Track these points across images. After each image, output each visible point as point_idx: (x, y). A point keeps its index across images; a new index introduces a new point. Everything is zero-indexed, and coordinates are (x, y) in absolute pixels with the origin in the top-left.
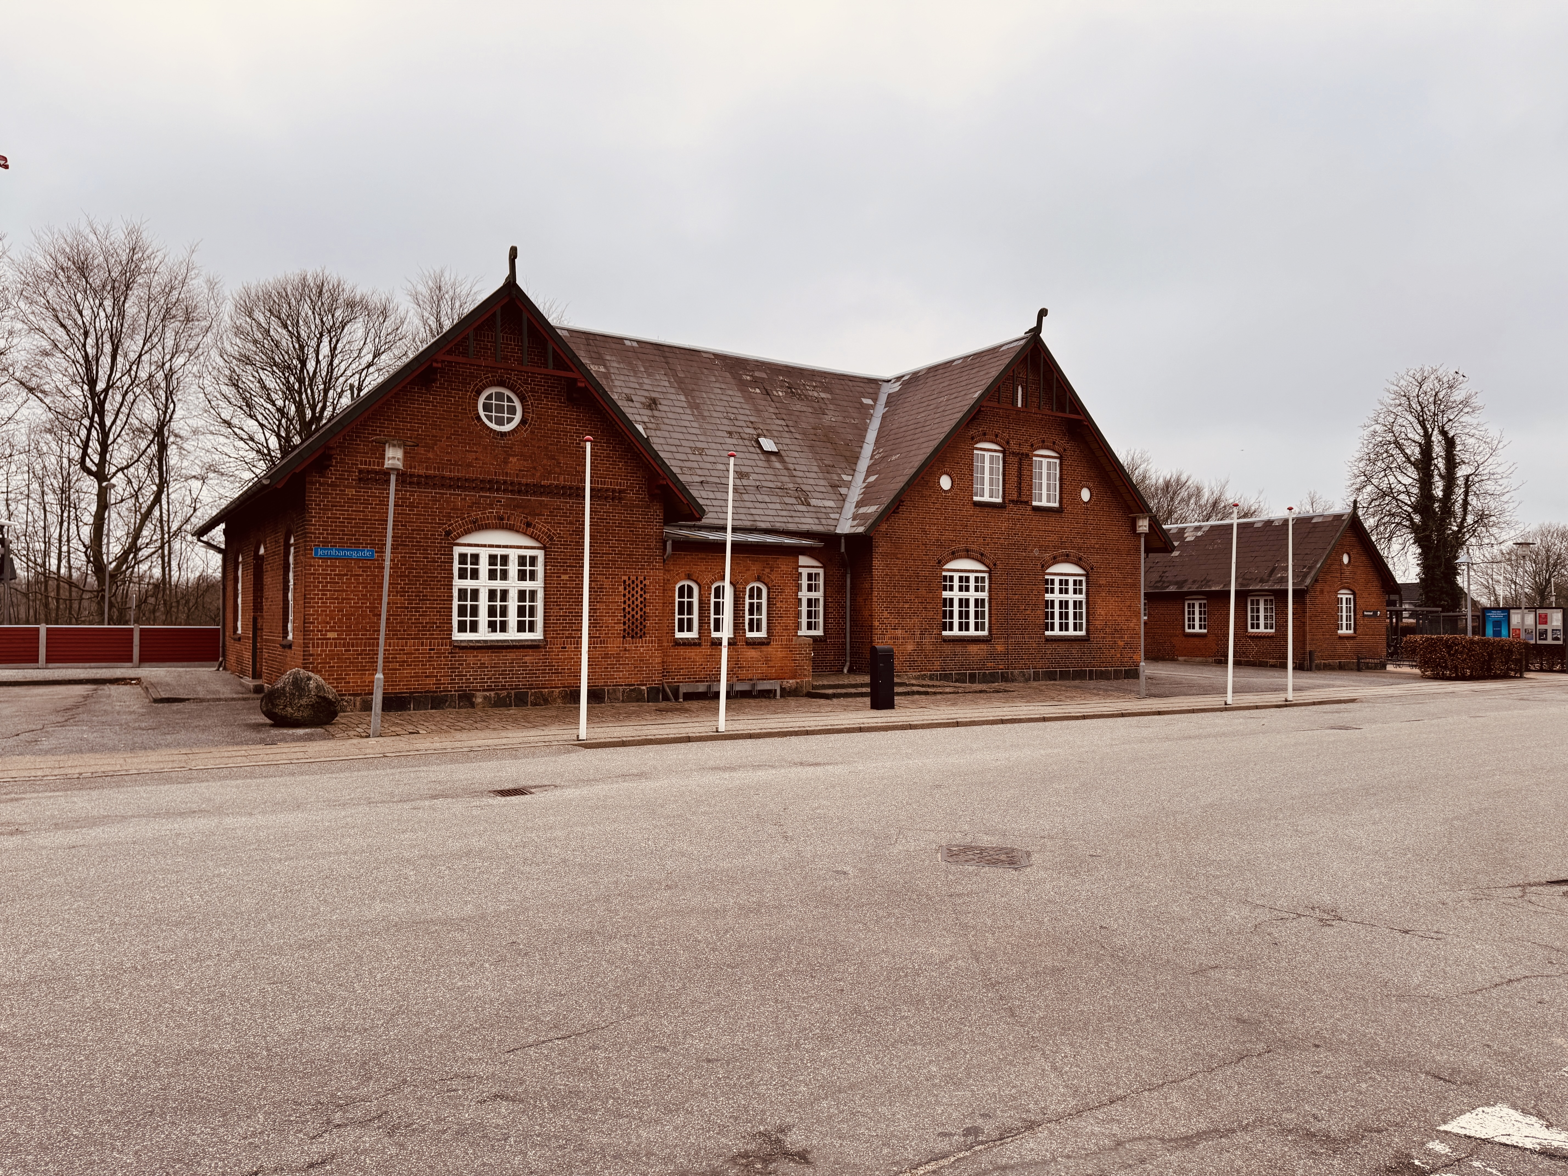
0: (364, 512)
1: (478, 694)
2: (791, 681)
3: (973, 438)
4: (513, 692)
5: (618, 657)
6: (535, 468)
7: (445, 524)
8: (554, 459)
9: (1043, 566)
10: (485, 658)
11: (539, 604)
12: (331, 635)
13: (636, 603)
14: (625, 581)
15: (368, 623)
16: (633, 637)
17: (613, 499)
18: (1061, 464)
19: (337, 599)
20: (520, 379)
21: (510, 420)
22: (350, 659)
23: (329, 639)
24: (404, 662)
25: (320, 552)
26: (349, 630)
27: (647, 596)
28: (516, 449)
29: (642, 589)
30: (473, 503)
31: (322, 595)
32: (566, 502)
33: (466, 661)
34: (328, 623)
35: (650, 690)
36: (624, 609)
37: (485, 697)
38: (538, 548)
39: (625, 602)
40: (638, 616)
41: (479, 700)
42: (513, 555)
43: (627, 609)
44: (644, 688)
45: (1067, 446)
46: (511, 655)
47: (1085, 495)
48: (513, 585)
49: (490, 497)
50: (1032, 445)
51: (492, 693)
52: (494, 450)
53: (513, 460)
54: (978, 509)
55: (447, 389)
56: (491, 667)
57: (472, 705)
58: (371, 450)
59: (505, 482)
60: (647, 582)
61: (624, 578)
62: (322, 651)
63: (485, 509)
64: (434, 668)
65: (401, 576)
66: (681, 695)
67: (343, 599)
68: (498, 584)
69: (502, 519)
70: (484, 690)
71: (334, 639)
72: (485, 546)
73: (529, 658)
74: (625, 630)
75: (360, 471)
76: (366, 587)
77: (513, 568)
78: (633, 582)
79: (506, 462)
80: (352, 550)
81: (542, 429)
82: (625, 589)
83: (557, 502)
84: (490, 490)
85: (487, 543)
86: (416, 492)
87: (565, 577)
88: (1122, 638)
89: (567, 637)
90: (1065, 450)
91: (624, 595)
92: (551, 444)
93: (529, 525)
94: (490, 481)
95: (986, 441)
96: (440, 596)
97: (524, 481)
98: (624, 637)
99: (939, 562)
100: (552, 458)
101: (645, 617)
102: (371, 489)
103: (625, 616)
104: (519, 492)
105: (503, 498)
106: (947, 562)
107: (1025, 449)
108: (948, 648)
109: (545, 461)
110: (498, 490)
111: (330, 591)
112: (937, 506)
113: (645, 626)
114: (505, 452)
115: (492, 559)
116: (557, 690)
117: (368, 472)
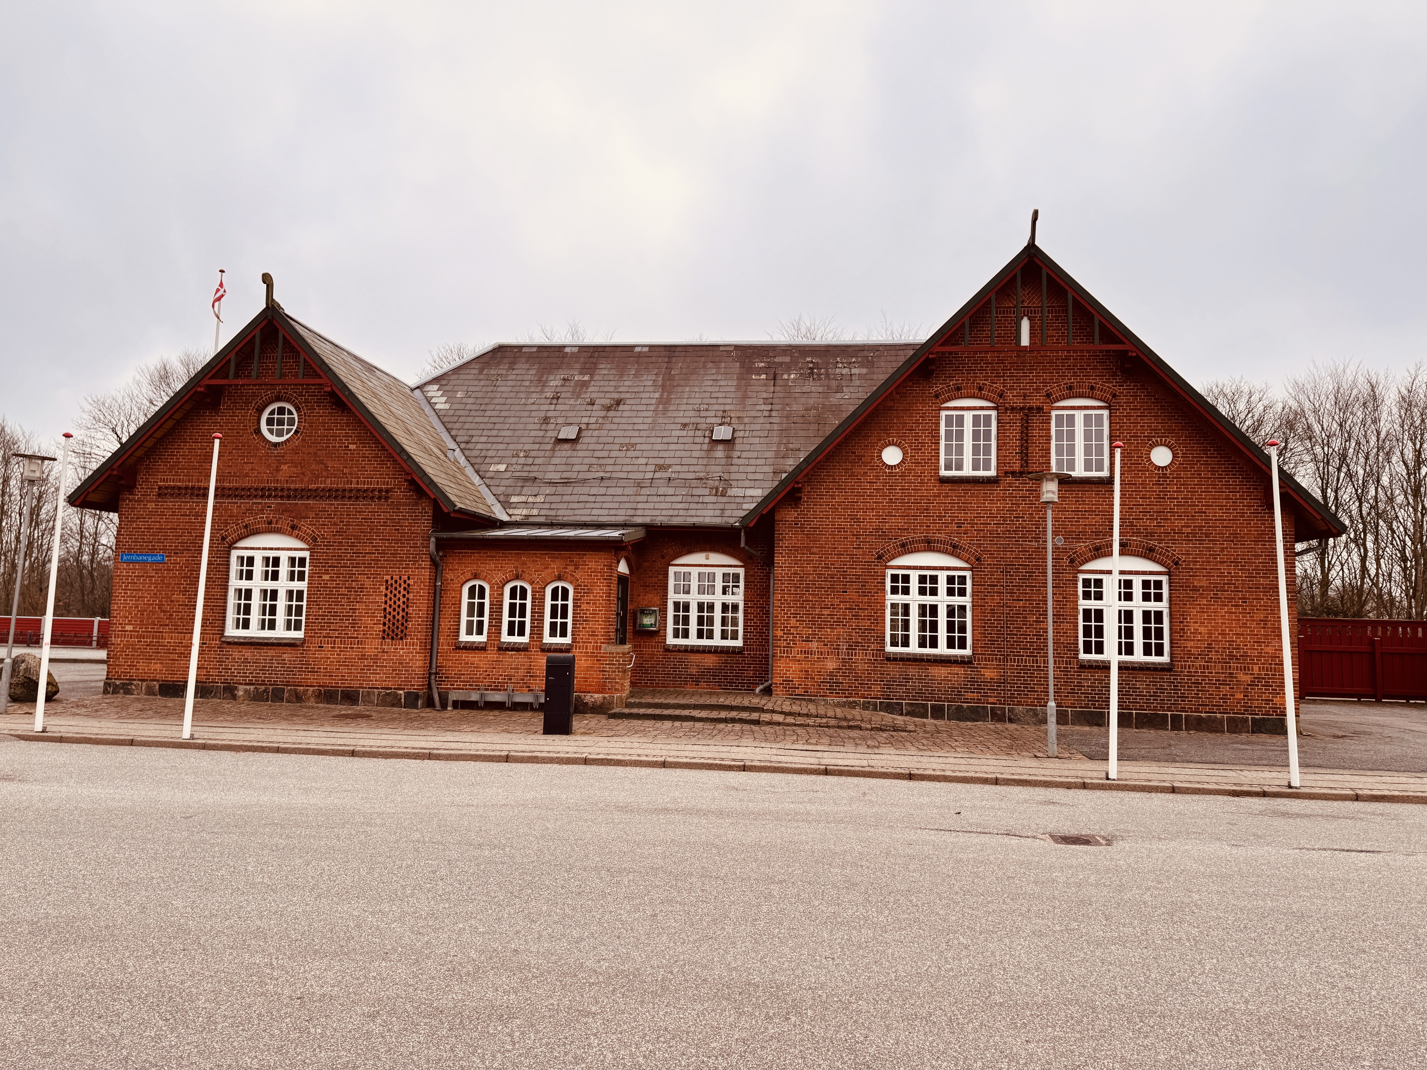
0: (159, 522)
1: (241, 687)
2: (596, 696)
3: (937, 396)
4: (271, 687)
5: (376, 659)
6: (303, 474)
7: (222, 530)
8: (323, 463)
9: (1072, 561)
10: (248, 653)
12: (129, 628)
13: (398, 603)
14: (387, 581)
15: (156, 618)
16: (393, 638)
17: (380, 498)
18: (1112, 416)
19: (135, 597)
20: (296, 392)
21: (287, 431)
22: (140, 649)
23: (127, 631)
24: (181, 653)
25: (125, 558)
26: (142, 624)
27: (411, 596)
28: (288, 458)
29: (405, 589)
30: (247, 510)
31: (125, 593)
32: (332, 504)
33: (232, 655)
34: (127, 617)
35: (408, 695)
36: (385, 609)
37: (246, 691)
38: (307, 550)
39: (386, 602)
40: (400, 617)
41: (241, 693)
42: (284, 557)
43: (388, 609)
44: (401, 692)
45: (1118, 390)
46: (271, 652)
47: (1161, 456)
48: (283, 585)
49: (261, 503)
50: (1048, 396)
51: (252, 687)
52: (268, 460)
53: (284, 467)
54: (947, 487)
55: (232, 409)
56: (253, 663)
57: (234, 697)
58: (169, 469)
59: (276, 489)
60: (411, 582)
61: (388, 577)
62: (121, 641)
63: (257, 514)
64: (205, 661)
65: (184, 577)
66: (450, 703)
67: (139, 597)
69: (270, 523)
70: (246, 684)
71: (130, 631)
72: (259, 549)
73: (288, 656)
74: (384, 631)
75: (160, 488)
76: (157, 587)
77: (283, 569)
78: (396, 582)
79: (278, 470)
80: (148, 555)
81: (312, 436)
82: (387, 589)
83: (323, 504)
84: (262, 497)
85: (261, 546)
86: (200, 502)
87: (326, 577)
88: (1246, 668)
89: (324, 637)
90: (1114, 396)
91: (386, 595)
92: (320, 450)
93: (293, 527)
94: (263, 489)
95: (961, 397)
96: (214, 595)
97: (292, 486)
98: (383, 638)
99: (880, 557)
100: (321, 462)
101: (406, 618)
102: (166, 502)
103: (385, 617)
104: (289, 497)
105: (273, 503)
106: (897, 557)
107: (1035, 402)
108: (894, 670)
109: (313, 467)
110: (269, 496)
111: (130, 590)
112: (879, 485)
113: (406, 628)
114: (277, 460)
115: (266, 561)
116: (311, 689)
117: (167, 488)
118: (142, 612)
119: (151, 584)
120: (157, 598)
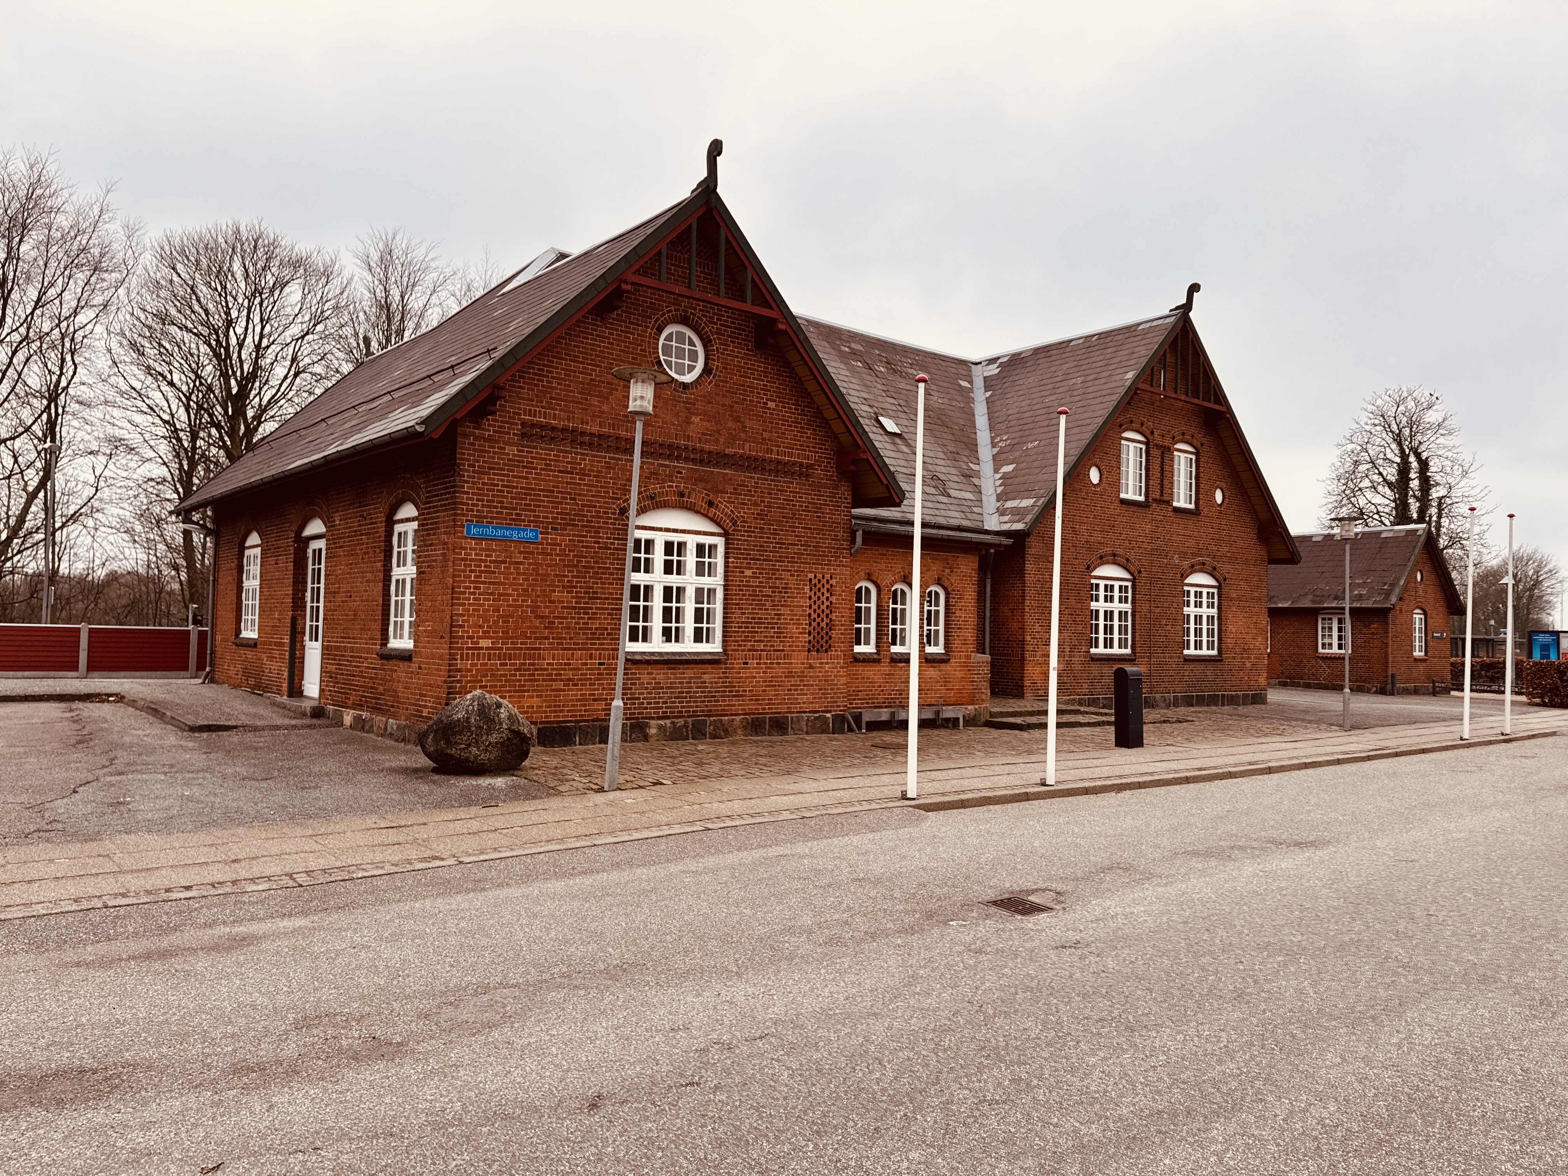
0: (527, 478)
1: (653, 722)
2: (970, 707)
3: (1121, 426)
4: (690, 720)
5: (802, 676)
6: (718, 432)
7: (619, 499)
8: (739, 421)
9: (1182, 575)
10: (660, 675)
11: (718, 606)
12: (484, 643)
13: (822, 607)
14: (810, 580)
15: (529, 627)
16: (818, 651)
17: (800, 475)
18: (1197, 461)
19: (492, 594)
20: (706, 316)
21: (691, 369)
22: (505, 675)
23: (482, 648)
24: (569, 680)
25: (474, 531)
26: (506, 636)
27: (833, 599)
28: (699, 406)
29: (828, 590)
30: (651, 473)
31: (475, 588)
32: (751, 477)
33: (639, 679)
34: (480, 627)
35: (835, 717)
36: (810, 615)
37: (660, 727)
38: (719, 535)
39: (810, 607)
40: (823, 624)
41: (653, 731)
42: (692, 541)
43: (814, 616)
44: (829, 715)
45: (1204, 440)
46: (689, 673)
47: (1219, 497)
48: (690, 581)
49: (668, 466)
50: (1174, 438)
51: (668, 722)
52: (675, 406)
53: (696, 419)
54: (1124, 507)
55: (625, 322)
56: (668, 688)
57: (646, 738)
58: (537, 396)
59: (686, 448)
60: (833, 582)
61: (811, 576)
62: (472, 665)
63: (664, 481)
64: (604, 689)
65: (569, 566)
66: (864, 725)
67: (500, 595)
68: (673, 580)
69: (682, 495)
70: (659, 718)
71: (488, 649)
72: (660, 529)
73: (709, 676)
74: (810, 642)
75: (523, 424)
76: (528, 580)
77: (691, 559)
78: (819, 581)
79: (688, 422)
80: (513, 530)
81: (726, 382)
82: (811, 590)
83: (741, 477)
84: (669, 457)
85: (664, 526)
86: (587, 455)
87: (748, 573)
88: (1249, 658)
89: (749, 650)
90: (1202, 445)
91: (810, 598)
92: (736, 403)
93: (711, 504)
94: (670, 446)
95: (1133, 430)
96: (611, 594)
97: (707, 447)
98: (809, 651)
99: (1088, 568)
100: (737, 420)
101: (830, 626)
102: (535, 447)
103: (810, 625)
104: (701, 462)
105: (683, 468)
106: (1095, 568)
107: (1167, 443)
108: (1095, 668)
109: (729, 424)
110: (678, 458)
111: (485, 583)
112: (1087, 502)
113: (830, 638)
114: (687, 409)
115: (669, 547)
116: (738, 718)
117: (533, 425)
118: (506, 618)
119: (518, 574)
120: (528, 596)
